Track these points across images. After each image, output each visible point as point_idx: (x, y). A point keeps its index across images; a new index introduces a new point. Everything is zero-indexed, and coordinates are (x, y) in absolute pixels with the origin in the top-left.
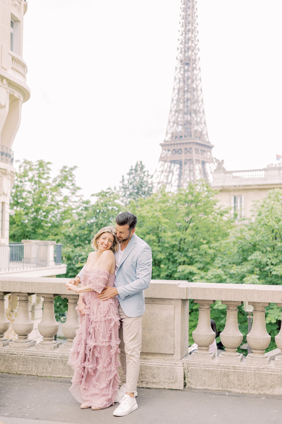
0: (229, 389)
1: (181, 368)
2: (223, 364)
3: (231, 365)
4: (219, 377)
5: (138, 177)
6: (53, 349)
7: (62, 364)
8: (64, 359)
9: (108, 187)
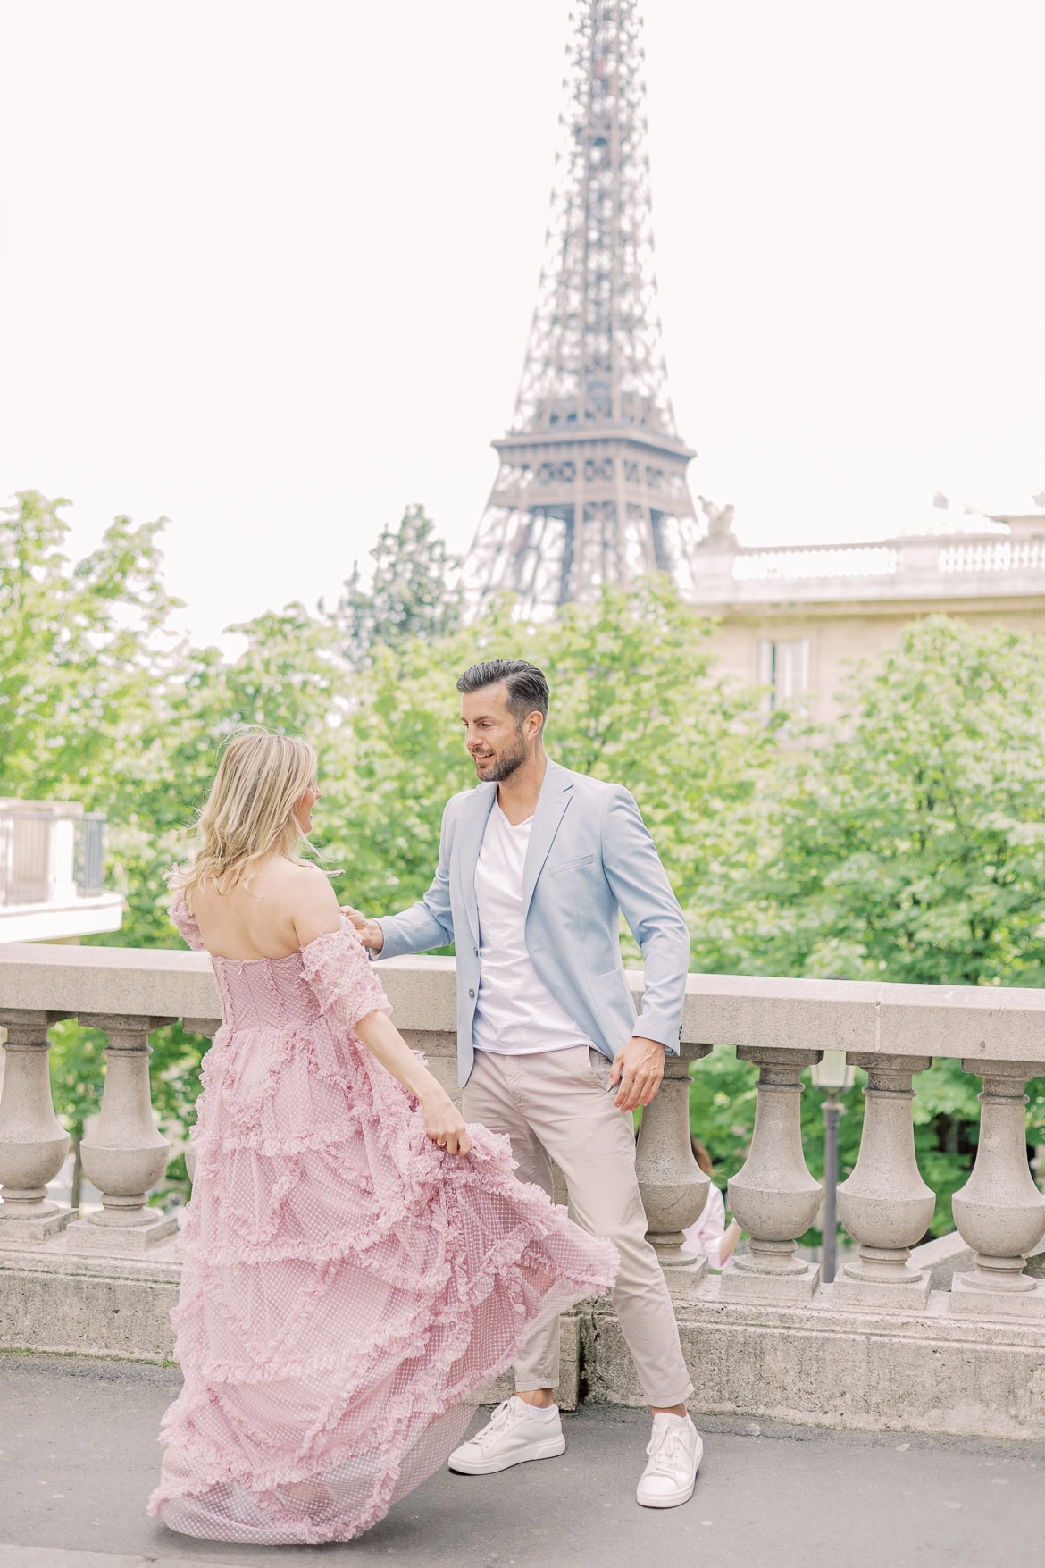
0: (762, 1410)
1: (568, 1319)
2: (739, 1308)
3: (773, 1310)
4: (720, 1359)
5: (410, 566)
6: (40, 1236)
7: (76, 1299)
8: (86, 1279)
9: (289, 601)
